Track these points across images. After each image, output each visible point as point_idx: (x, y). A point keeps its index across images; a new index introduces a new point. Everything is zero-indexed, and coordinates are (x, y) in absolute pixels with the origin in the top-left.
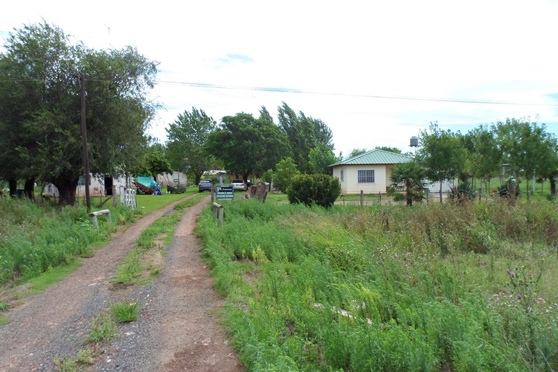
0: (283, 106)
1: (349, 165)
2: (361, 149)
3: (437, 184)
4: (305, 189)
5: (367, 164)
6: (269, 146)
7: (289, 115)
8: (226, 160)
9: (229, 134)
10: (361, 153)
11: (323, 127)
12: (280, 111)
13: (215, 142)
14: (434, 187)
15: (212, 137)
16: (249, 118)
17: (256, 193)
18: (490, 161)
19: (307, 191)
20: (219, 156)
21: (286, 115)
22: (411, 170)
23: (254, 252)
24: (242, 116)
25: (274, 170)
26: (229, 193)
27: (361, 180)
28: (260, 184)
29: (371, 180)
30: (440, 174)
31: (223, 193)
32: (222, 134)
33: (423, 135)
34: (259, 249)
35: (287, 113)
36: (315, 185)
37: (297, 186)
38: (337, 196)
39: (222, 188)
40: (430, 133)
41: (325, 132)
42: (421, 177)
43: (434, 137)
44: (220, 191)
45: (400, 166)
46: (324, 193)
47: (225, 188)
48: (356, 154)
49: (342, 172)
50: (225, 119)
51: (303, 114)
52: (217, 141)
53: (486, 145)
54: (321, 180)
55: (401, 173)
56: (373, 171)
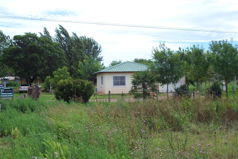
0: (60, 28)
1: (106, 72)
2: (118, 61)
3: (165, 86)
4: (67, 90)
5: (120, 72)
6: (50, 59)
7: (65, 35)
8: (16, 69)
9: (18, 49)
10: (118, 63)
11: (94, 43)
12: (57, 31)
13: (8, 55)
14: (162, 88)
15: (5, 51)
16: (34, 37)
17: (32, 94)
18: (201, 70)
19: (68, 92)
20: (11, 66)
21: (62, 35)
22: (146, 76)
23: (13, 131)
24: (28, 35)
25: (52, 76)
26: (10, 93)
27: (116, 84)
28: (35, 87)
29: (123, 83)
30: (167, 79)
31: (6, 93)
32: (13, 49)
33: (155, 51)
34: (16, 129)
35: (63, 33)
36: (74, 88)
37: (61, 88)
38: (90, 95)
39: (5, 90)
40: (160, 50)
41: (96, 48)
42: (152, 81)
43: (163, 53)
44: (3, 92)
45: (138, 73)
46: (81, 93)
47: (7, 90)
48: (114, 64)
49: (102, 78)
50: (16, 38)
51: (75, 34)
52: (10, 54)
53: (198, 59)
54: (79, 84)
55: (139, 79)
56: (125, 77)
